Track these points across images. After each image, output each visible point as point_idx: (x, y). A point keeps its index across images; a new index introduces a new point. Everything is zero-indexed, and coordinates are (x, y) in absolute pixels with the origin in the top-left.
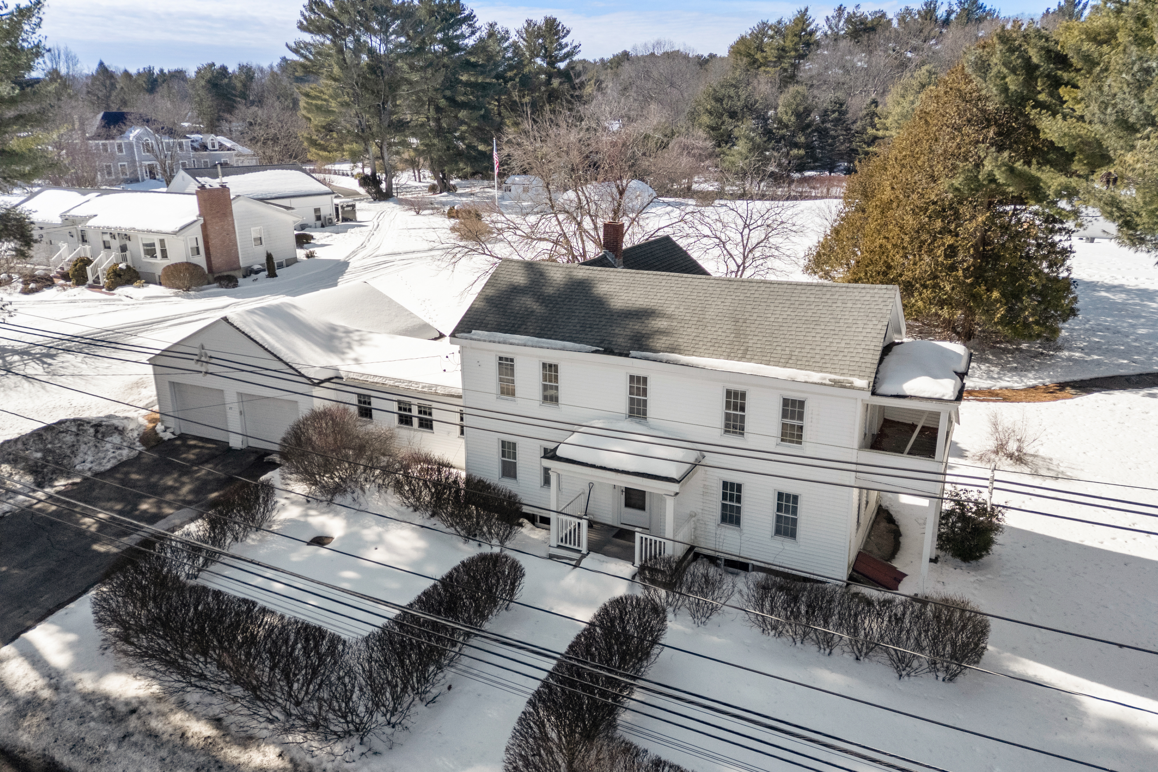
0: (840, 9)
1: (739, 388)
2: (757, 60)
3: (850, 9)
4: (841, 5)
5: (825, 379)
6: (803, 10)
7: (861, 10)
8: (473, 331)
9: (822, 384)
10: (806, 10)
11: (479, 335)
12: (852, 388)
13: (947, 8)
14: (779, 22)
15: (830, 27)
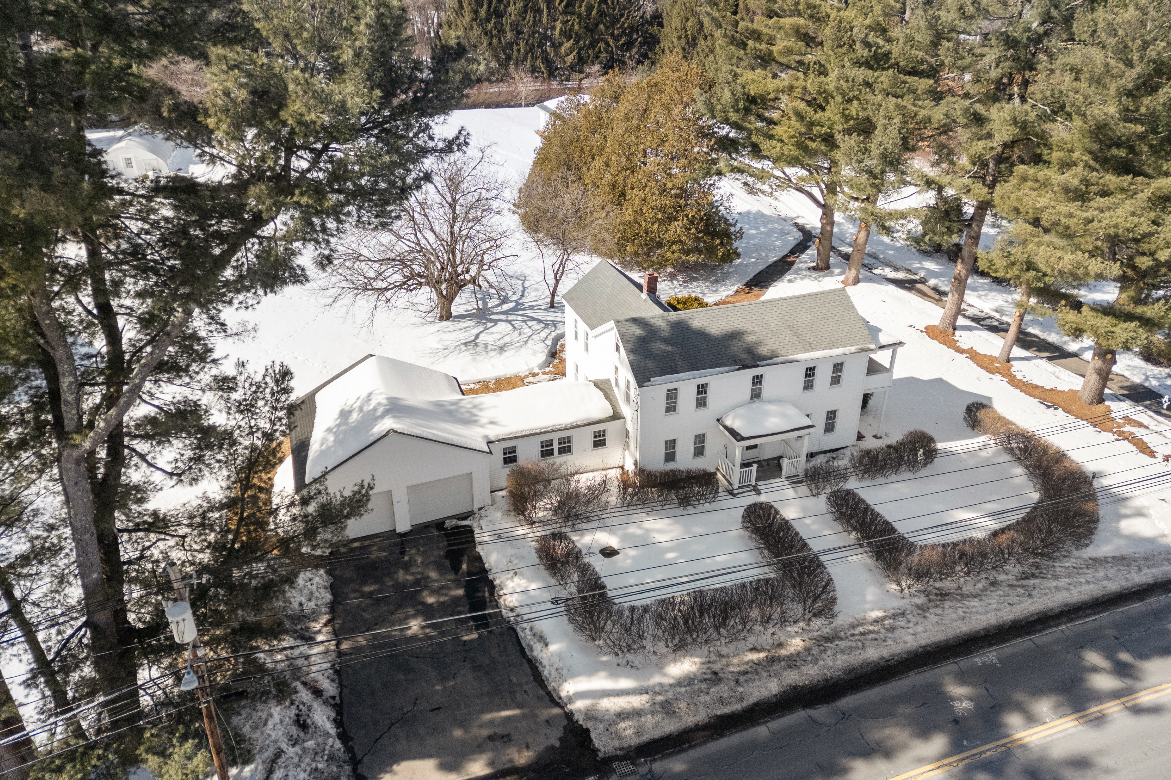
1: (812, 366)
8: (652, 379)
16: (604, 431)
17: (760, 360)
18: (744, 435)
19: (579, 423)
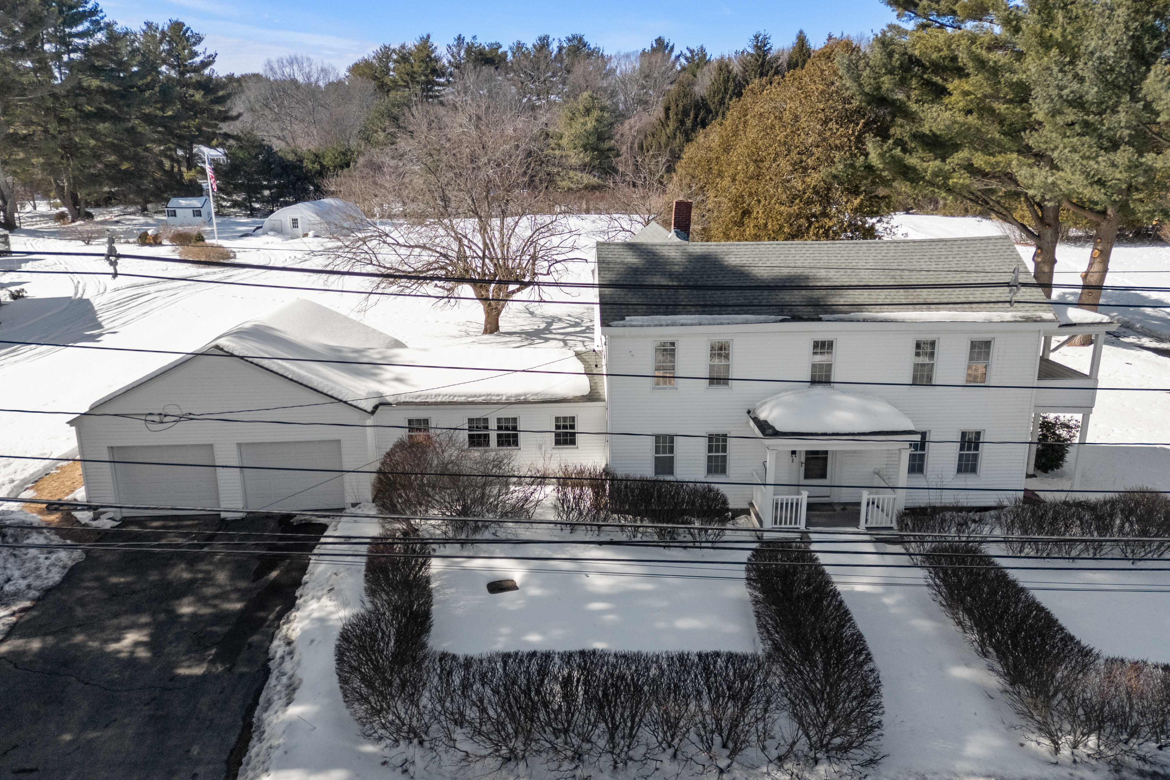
0: (459, 38)
1: (929, 337)
2: (386, 84)
3: (468, 39)
4: (460, 35)
5: (1015, 317)
6: (425, 37)
7: (479, 41)
8: (627, 318)
9: (1016, 321)
10: (428, 37)
11: (638, 321)
12: (1043, 321)
13: (558, 45)
14: (403, 47)
15: (452, 56)
16: (573, 419)
17: (826, 312)
18: (779, 428)
19: (530, 399)
